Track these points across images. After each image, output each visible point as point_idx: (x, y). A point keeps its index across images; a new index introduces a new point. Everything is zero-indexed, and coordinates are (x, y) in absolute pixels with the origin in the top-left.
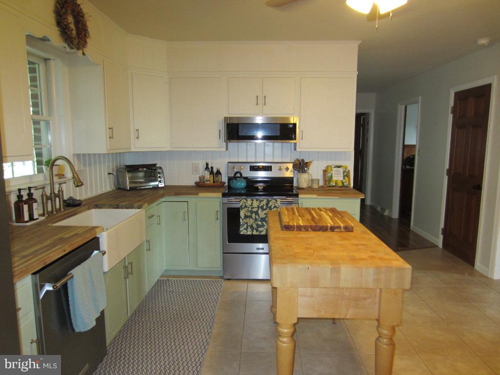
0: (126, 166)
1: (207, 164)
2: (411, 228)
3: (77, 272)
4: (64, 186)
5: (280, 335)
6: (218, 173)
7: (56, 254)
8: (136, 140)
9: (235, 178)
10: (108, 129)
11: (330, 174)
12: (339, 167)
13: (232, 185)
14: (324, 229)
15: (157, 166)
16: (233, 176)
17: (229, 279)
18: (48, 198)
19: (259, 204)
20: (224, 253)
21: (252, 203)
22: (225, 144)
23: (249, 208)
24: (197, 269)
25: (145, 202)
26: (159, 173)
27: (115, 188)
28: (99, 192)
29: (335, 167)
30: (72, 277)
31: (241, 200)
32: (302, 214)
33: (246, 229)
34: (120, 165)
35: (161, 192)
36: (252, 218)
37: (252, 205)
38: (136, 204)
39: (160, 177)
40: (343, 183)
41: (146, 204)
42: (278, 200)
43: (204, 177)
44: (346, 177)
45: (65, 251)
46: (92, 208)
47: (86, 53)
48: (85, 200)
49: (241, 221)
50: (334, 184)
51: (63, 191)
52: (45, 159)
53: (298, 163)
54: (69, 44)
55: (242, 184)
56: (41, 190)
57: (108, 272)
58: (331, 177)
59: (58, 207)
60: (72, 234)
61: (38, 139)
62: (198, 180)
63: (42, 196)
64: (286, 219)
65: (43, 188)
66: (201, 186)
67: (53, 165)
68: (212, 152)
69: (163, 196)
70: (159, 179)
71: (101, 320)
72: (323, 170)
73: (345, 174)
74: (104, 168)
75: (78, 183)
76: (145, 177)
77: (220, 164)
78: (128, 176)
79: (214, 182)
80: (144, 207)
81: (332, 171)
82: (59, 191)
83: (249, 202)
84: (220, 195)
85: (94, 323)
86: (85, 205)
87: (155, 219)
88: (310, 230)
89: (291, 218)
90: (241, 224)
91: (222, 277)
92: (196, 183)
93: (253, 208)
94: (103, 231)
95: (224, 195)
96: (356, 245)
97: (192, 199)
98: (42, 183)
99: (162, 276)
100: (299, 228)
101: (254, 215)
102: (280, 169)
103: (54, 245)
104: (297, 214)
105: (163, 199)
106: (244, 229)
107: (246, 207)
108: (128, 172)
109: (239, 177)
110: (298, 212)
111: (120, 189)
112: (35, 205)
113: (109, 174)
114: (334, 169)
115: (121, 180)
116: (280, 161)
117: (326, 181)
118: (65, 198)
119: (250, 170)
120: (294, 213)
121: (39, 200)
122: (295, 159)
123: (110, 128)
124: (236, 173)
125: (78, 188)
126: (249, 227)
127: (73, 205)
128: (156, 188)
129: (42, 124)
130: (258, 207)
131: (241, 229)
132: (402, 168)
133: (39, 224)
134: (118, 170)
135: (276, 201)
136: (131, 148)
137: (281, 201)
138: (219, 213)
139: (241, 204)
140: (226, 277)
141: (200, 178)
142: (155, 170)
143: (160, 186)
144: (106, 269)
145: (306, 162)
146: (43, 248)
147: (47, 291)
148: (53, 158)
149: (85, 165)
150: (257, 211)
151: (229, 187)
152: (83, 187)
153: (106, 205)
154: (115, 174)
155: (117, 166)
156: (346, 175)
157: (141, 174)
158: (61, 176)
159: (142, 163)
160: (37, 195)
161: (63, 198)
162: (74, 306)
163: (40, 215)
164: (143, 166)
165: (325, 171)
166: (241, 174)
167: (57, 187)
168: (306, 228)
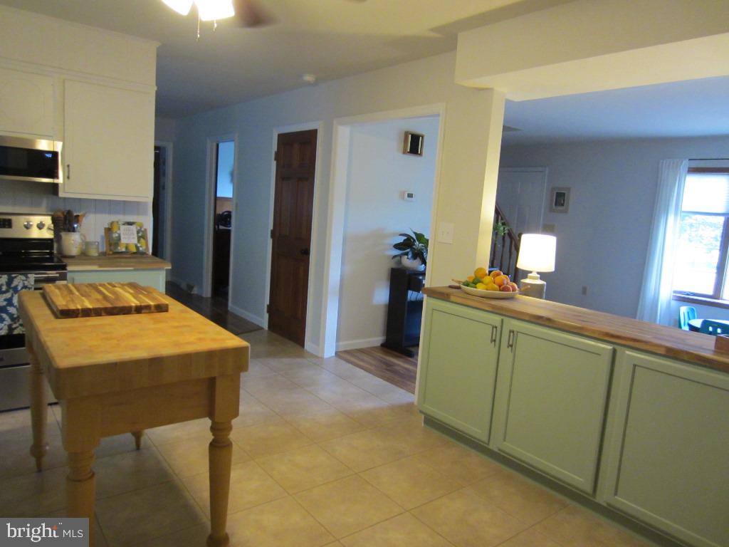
2: (229, 309)
11: (117, 235)
12: (130, 224)
14: (126, 311)
29: (124, 224)
32: (86, 292)
40: (137, 247)
42: (29, 276)
44: (142, 240)
50: (124, 250)
53: (62, 216)
58: (119, 239)
64: (61, 302)
72: (105, 229)
73: (140, 235)
81: (119, 229)
88: (103, 314)
89: (69, 299)
96: (176, 327)
100: (87, 313)
104: (77, 293)
110: (78, 290)
114: (122, 228)
117: (110, 245)
120: (71, 292)
122: (56, 210)
132: (215, 228)
135: (27, 277)
137: (35, 278)
145: (75, 214)
156: (142, 236)
165: (109, 230)
168: (97, 312)
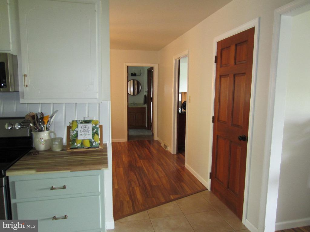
2: (185, 166)
11: (75, 132)
12: (87, 122)
29: (82, 123)
40: (91, 143)
44: (96, 135)
50: (79, 145)
58: (76, 136)
73: (95, 131)
81: (77, 127)
114: (80, 125)
117: (70, 141)
165: (69, 128)
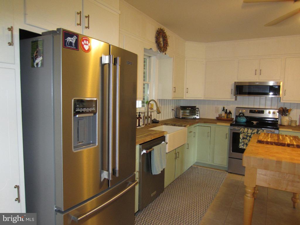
0: (181, 106)
1: (224, 108)
3: (155, 148)
4: (152, 113)
5: (246, 193)
6: (230, 113)
7: (148, 139)
8: (187, 94)
9: (239, 116)
10: (173, 87)
13: (237, 120)
14: (283, 145)
15: (196, 107)
16: (238, 115)
17: (231, 173)
18: (146, 118)
19: (252, 132)
20: (229, 157)
21: (248, 131)
22: (234, 97)
23: (245, 133)
24: (213, 164)
25: (188, 124)
26: (197, 111)
27: (174, 117)
28: (167, 118)
30: (153, 150)
31: (241, 129)
32: (273, 137)
33: (243, 145)
34: (178, 106)
35: (197, 121)
36: (247, 139)
37: (247, 132)
38: (183, 125)
39: (197, 113)
41: (188, 125)
42: (264, 130)
43: (221, 115)
45: (151, 138)
46: (164, 125)
47: (166, 53)
48: (161, 121)
49: (240, 140)
51: (152, 116)
52: (145, 101)
53: (282, 109)
54: (160, 50)
55: (243, 120)
56: (143, 114)
57: (168, 153)
59: (149, 123)
60: (154, 133)
61: (144, 92)
62: (218, 116)
63: (144, 117)
64: (261, 138)
65: (144, 113)
66: (219, 119)
67: (149, 103)
68: (228, 101)
69: (198, 123)
70: (197, 114)
71: (163, 172)
72: (299, 115)
74: (170, 107)
75: (159, 112)
76: (190, 113)
77: (232, 108)
78: (181, 111)
79: (227, 118)
80: (187, 126)
82: (150, 115)
83: (246, 130)
84: (229, 125)
85: (160, 172)
86: (160, 123)
87: (192, 133)
88: (274, 144)
89: (265, 137)
90: (240, 142)
91: (227, 171)
92: (216, 118)
93: (248, 134)
94: (167, 134)
95: (231, 125)
97: (213, 126)
98: (144, 111)
99: (194, 165)
100: (267, 143)
101: (248, 138)
102: (269, 113)
103: (147, 135)
104: (269, 137)
105: (198, 124)
106: (242, 145)
107: (244, 132)
108: (182, 109)
109: (242, 116)
111: (177, 118)
112: (141, 120)
113: (172, 110)
115: (178, 114)
116: (270, 108)
118: (152, 119)
119: (250, 112)
121: (143, 118)
122: (280, 107)
123: (174, 88)
124: (241, 113)
125: (158, 114)
126: (245, 144)
127: (155, 122)
128: (195, 119)
129: (146, 85)
130: (251, 133)
131: (240, 145)
133: (142, 128)
134: (177, 109)
135: (263, 131)
136: (183, 97)
137: (266, 131)
138: (228, 135)
139: (241, 131)
140: (229, 171)
141: (219, 115)
142: (195, 109)
143: (197, 118)
144: (167, 151)
145: (287, 109)
146: (143, 136)
147: (144, 153)
148: (149, 101)
149: (162, 105)
150: (251, 136)
151: (236, 121)
152: (160, 114)
153: (169, 124)
154: (175, 110)
155: (176, 106)
157: (188, 111)
158: (152, 109)
159: (189, 105)
160: (142, 116)
161: (152, 118)
162: (153, 162)
163: (142, 125)
164: (189, 107)
166: (243, 115)
167: (149, 113)
